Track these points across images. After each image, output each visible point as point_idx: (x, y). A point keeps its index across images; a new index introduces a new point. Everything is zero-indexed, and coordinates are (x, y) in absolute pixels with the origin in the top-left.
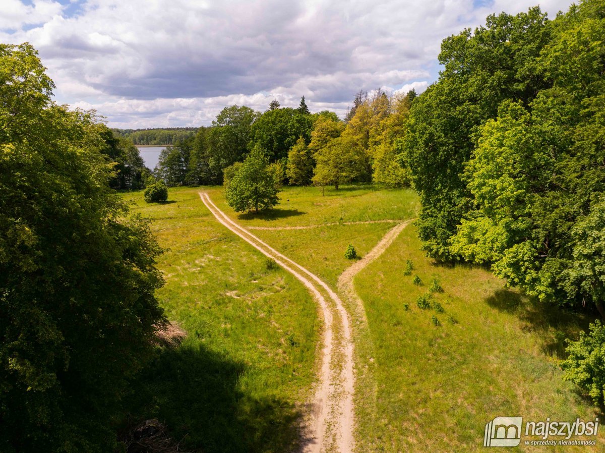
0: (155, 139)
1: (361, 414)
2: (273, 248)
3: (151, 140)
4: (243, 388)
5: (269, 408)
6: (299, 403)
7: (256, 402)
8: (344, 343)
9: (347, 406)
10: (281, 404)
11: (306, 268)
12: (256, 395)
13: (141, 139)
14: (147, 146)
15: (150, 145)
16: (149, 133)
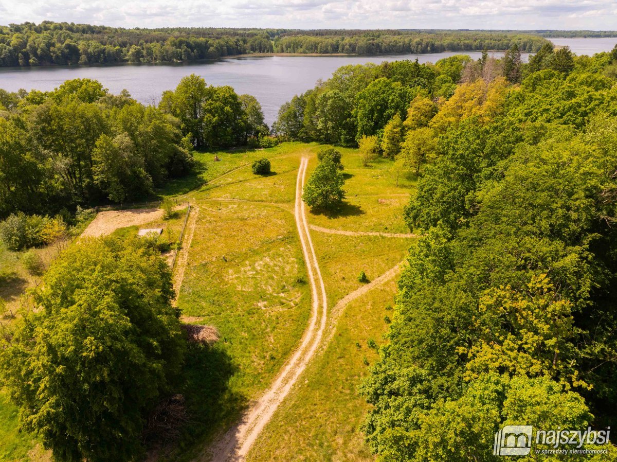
0: (301, 47)
1: (276, 415)
2: (316, 255)
3: (297, 48)
4: (230, 384)
5: (236, 399)
6: (252, 400)
7: (232, 395)
8: (302, 364)
9: (273, 408)
10: (243, 398)
11: (325, 285)
12: (235, 390)
13: (288, 46)
14: (294, 54)
15: (295, 54)
16: (295, 40)
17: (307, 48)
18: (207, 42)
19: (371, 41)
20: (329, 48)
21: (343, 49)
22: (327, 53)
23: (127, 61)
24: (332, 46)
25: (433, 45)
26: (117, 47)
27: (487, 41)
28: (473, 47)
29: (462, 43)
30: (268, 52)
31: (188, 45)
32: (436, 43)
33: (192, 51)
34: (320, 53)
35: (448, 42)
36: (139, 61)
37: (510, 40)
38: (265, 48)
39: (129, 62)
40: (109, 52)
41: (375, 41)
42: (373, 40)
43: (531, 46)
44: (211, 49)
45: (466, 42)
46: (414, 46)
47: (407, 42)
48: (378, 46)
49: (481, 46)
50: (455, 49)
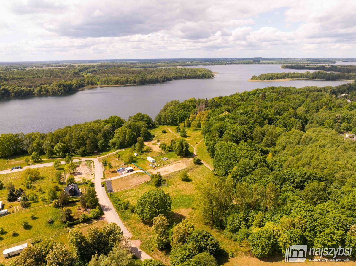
0: (111, 82)
3: (109, 82)
13: (105, 82)
14: (107, 86)
15: (109, 85)
16: (107, 79)
17: (114, 82)
18: (71, 83)
20: (124, 82)
21: (130, 82)
22: (124, 84)
23: (35, 94)
24: (125, 81)
25: (167, 78)
26: (29, 89)
27: (188, 74)
29: (178, 76)
30: (95, 85)
31: (64, 86)
33: (66, 88)
34: (120, 84)
35: (172, 76)
36: (41, 94)
37: (196, 73)
38: (94, 83)
39: (36, 95)
40: (26, 91)
42: (143, 78)
43: (205, 75)
44: (74, 87)
45: (180, 75)
46: (159, 79)
47: (156, 78)
48: (145, 80)
49: (185, 76)
50: (175, 78)
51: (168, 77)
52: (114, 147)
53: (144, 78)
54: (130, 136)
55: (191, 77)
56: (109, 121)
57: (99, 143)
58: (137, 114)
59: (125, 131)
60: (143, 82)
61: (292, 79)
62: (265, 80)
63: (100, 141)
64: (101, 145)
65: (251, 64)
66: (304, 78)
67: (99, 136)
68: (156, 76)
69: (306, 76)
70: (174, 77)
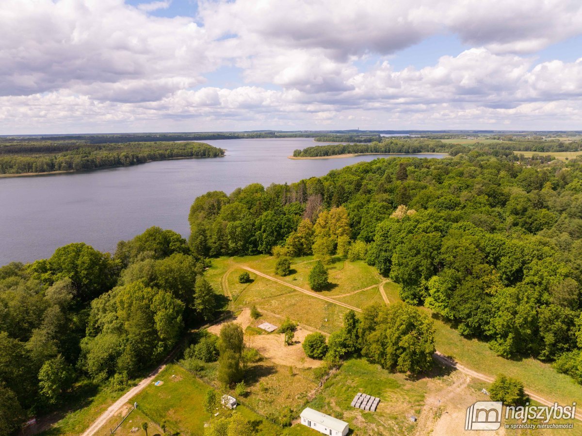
19: (86, 158)
20: (45, 167)
21: (59, 167)
22: (44, 171)
24: (48, 164)
25: (137, 157)
27: (175, 151)
28: (166, 156)
29: (157, 153)
32: (139, 155)
35: (147, 153)
37: (191, 149)
41: (89, 158)
42: (87, 157)
43: (209, 152)
45: (160, 152)
46: (123, 159)
47: (116, 156)
48: (93, 161)
49: (172, 154)
50: (153, 158)
51: (140, 155)
52: (111, 373)
53: (90, 158)
54: (170, 319)
55: (182, 156)
56: (55, 266)
57: (42, 375)
58: (148, 231)
59: (146, 301)
60: (89, 167)
61: (356, 154)
62: (317, 156)
63: (46, 367)
64: (54, 382)
65: (263, 137)
66: (372, 152)
67: (37, 341)
68: (115, 154)
69: (374, 150)
70: (150, 155)
